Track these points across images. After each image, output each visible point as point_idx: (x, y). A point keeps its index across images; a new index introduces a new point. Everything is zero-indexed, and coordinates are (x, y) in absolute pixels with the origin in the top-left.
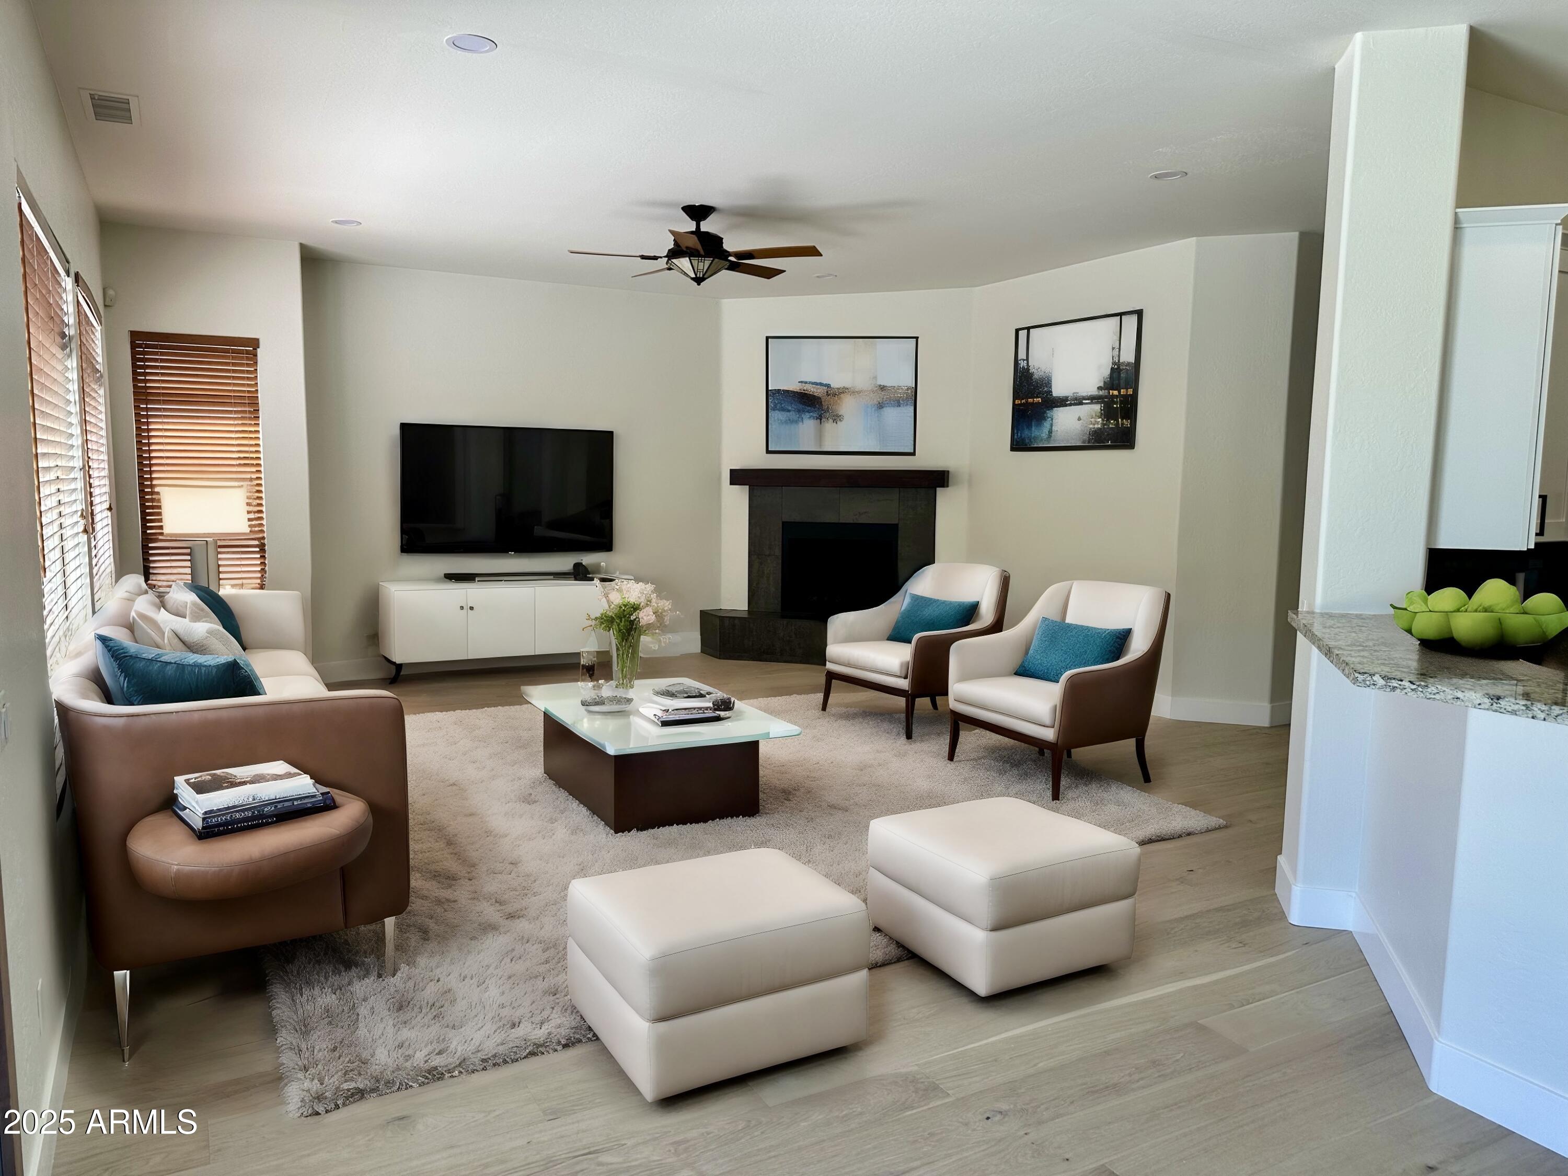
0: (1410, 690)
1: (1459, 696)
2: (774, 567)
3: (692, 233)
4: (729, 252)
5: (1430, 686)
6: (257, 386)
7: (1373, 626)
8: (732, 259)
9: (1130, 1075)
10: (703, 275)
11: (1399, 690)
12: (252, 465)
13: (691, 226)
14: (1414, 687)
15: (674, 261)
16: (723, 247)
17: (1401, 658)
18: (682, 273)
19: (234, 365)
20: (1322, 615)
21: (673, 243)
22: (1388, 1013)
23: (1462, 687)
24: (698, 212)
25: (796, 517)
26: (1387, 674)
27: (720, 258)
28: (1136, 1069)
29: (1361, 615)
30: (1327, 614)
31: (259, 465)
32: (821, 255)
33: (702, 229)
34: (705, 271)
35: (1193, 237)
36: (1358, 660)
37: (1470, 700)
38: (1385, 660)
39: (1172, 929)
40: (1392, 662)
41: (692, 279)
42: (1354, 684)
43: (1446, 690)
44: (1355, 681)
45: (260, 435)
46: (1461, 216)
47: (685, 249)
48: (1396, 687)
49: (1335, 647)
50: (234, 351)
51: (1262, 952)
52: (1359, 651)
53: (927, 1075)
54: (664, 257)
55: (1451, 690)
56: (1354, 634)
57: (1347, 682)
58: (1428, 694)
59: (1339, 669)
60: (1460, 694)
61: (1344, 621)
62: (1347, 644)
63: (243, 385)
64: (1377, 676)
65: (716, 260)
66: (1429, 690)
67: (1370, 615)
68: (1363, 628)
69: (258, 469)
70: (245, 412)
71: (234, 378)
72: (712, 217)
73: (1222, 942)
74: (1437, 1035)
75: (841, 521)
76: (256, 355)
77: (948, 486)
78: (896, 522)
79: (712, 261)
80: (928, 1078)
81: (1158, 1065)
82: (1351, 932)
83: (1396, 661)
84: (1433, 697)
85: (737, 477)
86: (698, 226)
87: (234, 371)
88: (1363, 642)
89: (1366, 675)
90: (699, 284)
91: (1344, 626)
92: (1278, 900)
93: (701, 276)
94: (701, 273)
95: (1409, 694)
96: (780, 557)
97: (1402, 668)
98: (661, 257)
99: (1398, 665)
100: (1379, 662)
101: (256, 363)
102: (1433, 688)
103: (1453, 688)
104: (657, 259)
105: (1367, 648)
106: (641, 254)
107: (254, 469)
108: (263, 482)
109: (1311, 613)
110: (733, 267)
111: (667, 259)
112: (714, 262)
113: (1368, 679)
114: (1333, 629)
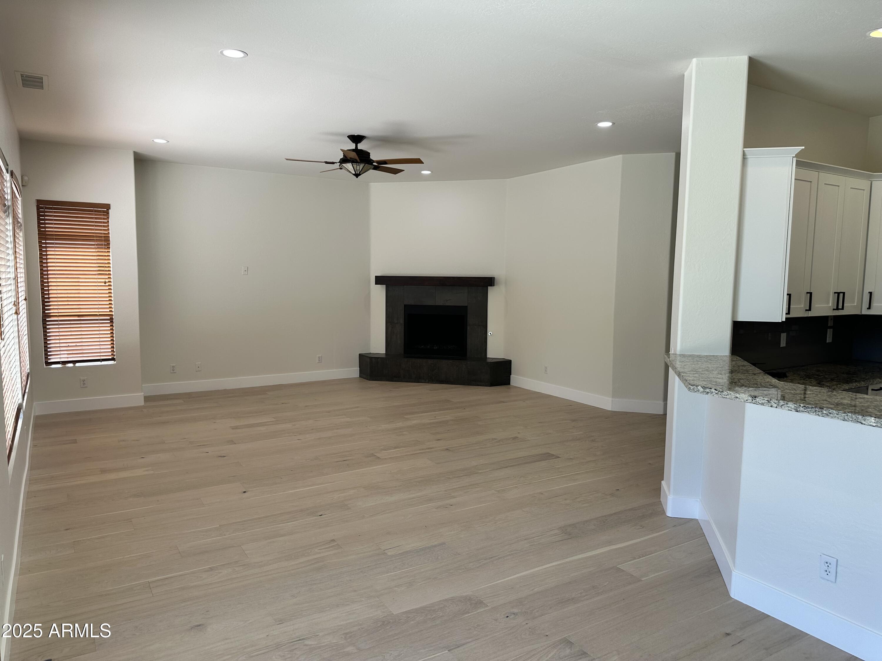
0: (715, 394)
1: (737, 396)
2: (400, 329)
3: (353, 150)
4: (373, 160)
5: (724, 391)
6: (109, 230)
7: (705, 361)
8: (375, 164)
9: (581, 593)
10: (360, 173)
11: (710, 394)
12: (106, 274)
13: (353, 146)
14: (717, 392)
15: (343, 165)
16: (370, 158)
17: (714, 377)
18: (348, 171)
19: (96, 218)
20: (680, 355)
21: (343, 155)
22: (713, 560)
23: (739, 392)
24: (356, 139)
25: (411, 302)
26: (705, 385)
27: (368, 164)
28: (584, 591)
29: (700, 355)
30: (682, 355)
31: (110, 274)
32: (423, 163)
33: (359, 148)
34: (360, 171)
35: (621, 154)
36: (692, 378)
37: (742, 398)
38: (706, 378)
39: (606, 520)
40: (709, 380)
41: (354, 174)
42: (689, 391)
43: (732, 393)
44: (689, 389)
45: (111, 258)
46: (746, 152)
47: (349, 159)
48: (709, 392)
49: (682, 372)
50: (96, 211)
51: (651, 531)
52: (694, 374)
53: (477, 596)
54: (338, 162)
55: (734, 393)
56: (693, 365)
57: (686, 389)
58: (723, 395)
59: (683, 383)
60: (738, 395)
61: (690, 359)
62: (689, 370)
63: (101, 230)
64: (700, 386)
65: (366, 165)
66: (724, 393)
67: (704, 355)
68: (699, 362)
69: (109, 276)
70: (102, 245)
71: (96, 226)
72: (364, 142)
73: (632, 526)
74: (734, 568)
75: (436, 305)
76: (108, 213)
77: (494, 286)
78: (466, 305)
79: (364, 165)
80: (478, 598)
81: (595, 588)
82: (698, 520)
83: (711, 379)
84: (725, 397)
85: (379, 280)
86: (356, 146)
87: (96, 222)
88: (697, 369)
89: (694, 386)
90: (357, 177)
91: (690, 361)
92: (662, 504)
93: (358, 173)
94: (358, 171)
95: (714, 396)
96: (403, 324)
97: (713, 382)
98: (336, 163)
99: (711, 381)
100: (702, 379)
101: (108, 218)
102: (726, 392)
103: (735, 392)
104: (334, 164)
105: (698, 373)
106: (325, 161)
107: (107, 277)
108: (112, 284)
109: (675, 354)
110: (376, 168)
111: (339, 163)
112: (365, 165)
113: (696, 388)
114: (683, 363)
